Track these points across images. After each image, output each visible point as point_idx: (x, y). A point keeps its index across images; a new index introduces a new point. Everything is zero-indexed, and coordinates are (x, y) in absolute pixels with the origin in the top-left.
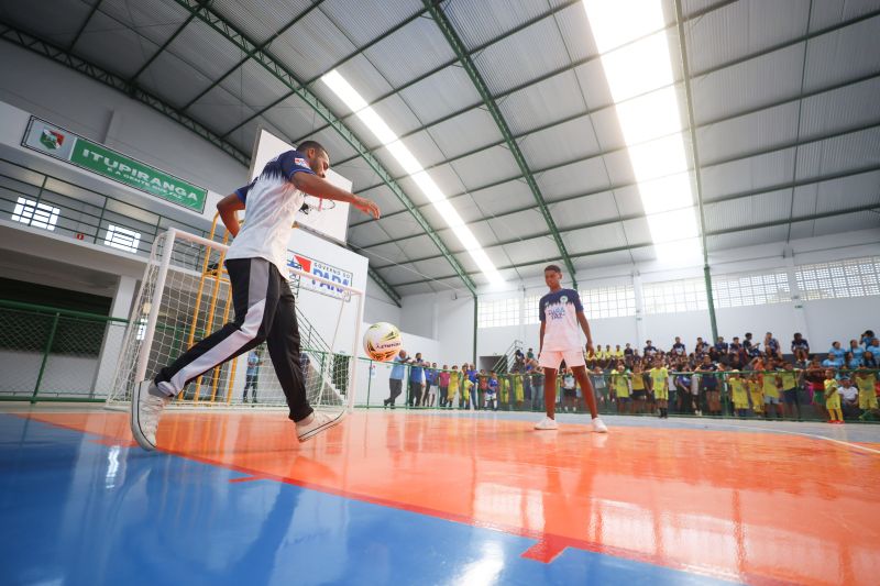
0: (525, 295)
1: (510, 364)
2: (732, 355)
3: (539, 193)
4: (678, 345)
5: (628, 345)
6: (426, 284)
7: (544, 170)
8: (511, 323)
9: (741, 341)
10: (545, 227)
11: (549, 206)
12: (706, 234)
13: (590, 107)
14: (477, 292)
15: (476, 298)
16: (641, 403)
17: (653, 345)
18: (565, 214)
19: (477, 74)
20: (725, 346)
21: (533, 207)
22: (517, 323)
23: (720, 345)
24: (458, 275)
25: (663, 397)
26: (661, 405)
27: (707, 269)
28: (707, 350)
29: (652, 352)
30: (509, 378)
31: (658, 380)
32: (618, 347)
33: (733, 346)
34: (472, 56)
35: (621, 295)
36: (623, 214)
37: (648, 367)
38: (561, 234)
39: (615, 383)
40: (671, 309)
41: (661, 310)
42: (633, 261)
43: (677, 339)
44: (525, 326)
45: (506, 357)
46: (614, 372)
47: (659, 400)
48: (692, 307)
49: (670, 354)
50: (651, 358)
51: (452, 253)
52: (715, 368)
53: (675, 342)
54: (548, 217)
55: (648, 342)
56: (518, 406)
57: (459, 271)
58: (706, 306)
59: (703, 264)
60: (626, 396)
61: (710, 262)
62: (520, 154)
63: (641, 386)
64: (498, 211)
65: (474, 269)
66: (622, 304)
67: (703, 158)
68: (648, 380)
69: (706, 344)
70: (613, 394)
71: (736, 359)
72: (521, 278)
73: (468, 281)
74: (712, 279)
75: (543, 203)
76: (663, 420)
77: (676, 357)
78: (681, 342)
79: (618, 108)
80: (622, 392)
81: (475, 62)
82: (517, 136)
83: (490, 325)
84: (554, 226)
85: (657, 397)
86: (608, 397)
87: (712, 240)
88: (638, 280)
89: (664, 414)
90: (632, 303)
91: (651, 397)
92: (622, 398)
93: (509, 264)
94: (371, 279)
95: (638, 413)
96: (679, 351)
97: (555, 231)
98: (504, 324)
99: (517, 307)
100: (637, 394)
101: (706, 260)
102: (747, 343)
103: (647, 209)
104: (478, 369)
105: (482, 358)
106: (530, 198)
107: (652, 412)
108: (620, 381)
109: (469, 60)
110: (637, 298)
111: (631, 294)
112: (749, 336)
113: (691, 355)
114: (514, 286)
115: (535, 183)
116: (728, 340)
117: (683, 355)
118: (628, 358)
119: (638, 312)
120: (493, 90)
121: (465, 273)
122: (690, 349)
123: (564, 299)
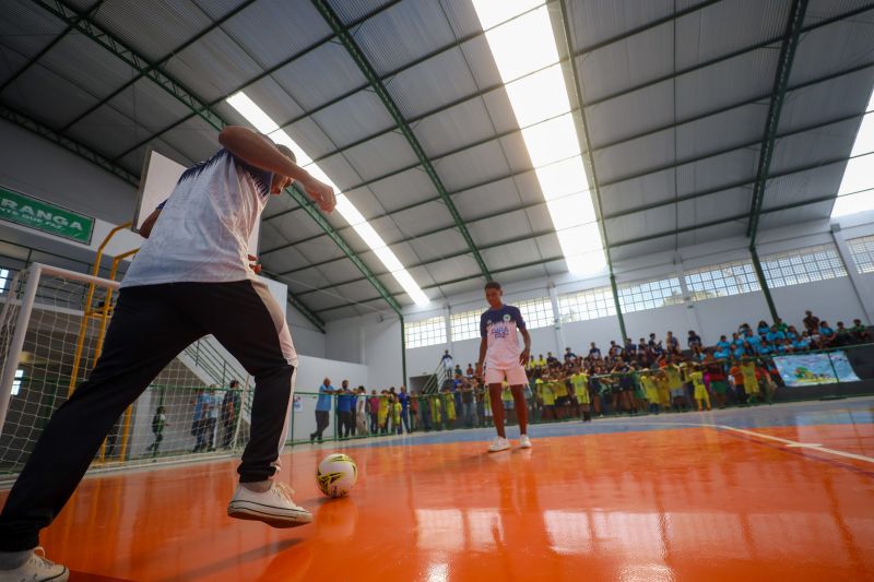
0: (450, 313)
1: (440, 383)
2: (641, 355)
3: (457, 214)
4: (594, 350)
5: (549, 354)
6: (352, 309)
7: (460, 191)
8: (438, 342)
9: (647, 342)
10: (464, 245)
11: (467, 225)
12: (609, 246)
13: (499, 131)
14: (403, 312)
15: (402, 319)
16: (563, 409)
17: (572, 352)
18: (484, 232)
19: (390, 99)
20: (634, 347)
21: (452, 227)
22: (444, 341)
23: (629, 346)
24: (382, 297)
25: (584, 401)
26: (584, 409)
27: (613, 278)
28: (619, 352)
29: (572, 358)
30: (440, 397)
31: (579, 385)
32: (541, 356)
33: (641, 347)
34: (384, 82)
35: (540, 306)
36: (535, 229)
37: (570, 373)
38: (480, 252)
39: (541, 392)
40: (585, 317)
41: (577, 318)
42: (548, 274)
43: (593, 344)
44: (453, 344)
45: (435, 375)
46: (538, 381)
47: (582, 404)
48: (603, 314)
49: (588, 359)
50: (571, 364)
51: (377, 275)
52: (628, 369)
53: (590, 348)
54: (467, 236)
55: (568, 349)
57: (384, 293)
58: (613, 312)
59: (609, 273)
60: (552, 403)
61: (614, 272)
62: (437, 177)
63: (564, 393)
64: (418, 232)
65: (399, 290)
66: (541, 315)
67: (602, 177)
68: (570, 386)
70: (540, 402)
71: (645, 359)
72: (444, 296)
73: (394, 305)
74: (618, 286)
75: (461, 223)
77: (592, 361)
78: (597, 346)
79: (524, 133)
80: (549, 400)
81: (387, 87)
82: (433, 159)
83: (418, 345)
84: (473, 245)
85: (580, 402)
86: (536, 405)
87: (615, 252)
88: (555, 291)
89: (587, 418)
90: (550, 314)
91: (574, 401)
92: (548, 406)
93: (433, 283)
94: (293, 308)
96: (595, 355)
97: (475, 249)
98: (431, 343)
99: (443, 325)
100: (560, 401)
101: (611, 270)
102: (651, 343)
103: (557, 225)
104: (409, 391)
105: (413, 379)
106: (449, 219)
108: (545, 389)
109: (381, 85)
110: (555, 309)
111: (548, 305)
112: (652, 336)
113: (606, 358)
114: (440, 305)
115: (452, 204)
116: (635, 342)
117: (599, 359)
118: (551, 367)
119: (556, 321)
120: (407, 115)
121: (390, 295)
123: (507, 318)
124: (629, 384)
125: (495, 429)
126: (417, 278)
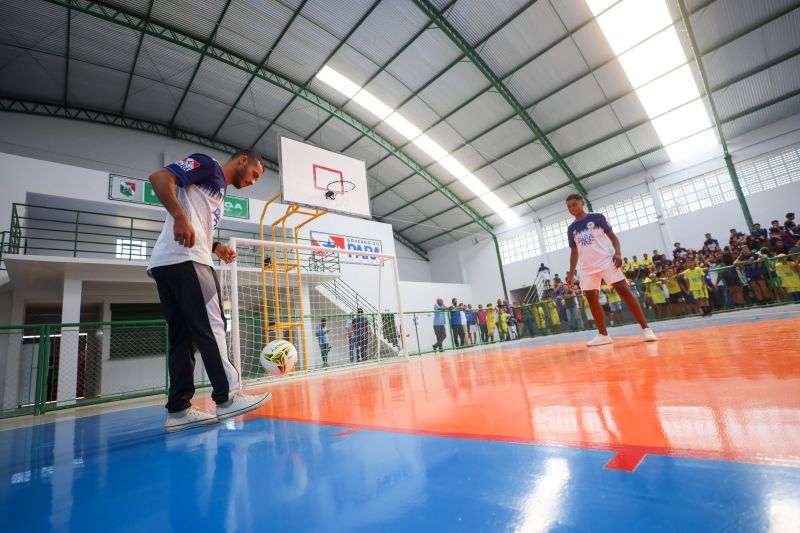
0: (541, 227)
1: (540, 293)
2: (774, 240)
3: (536, 126)
4: (710, 241)
5: (655, 251)
6: (447, 235)
7: (536, 102)
8: (533, 255)
9: (782, 224)
10: (548, 157)
11: (548, 136)
12: (720, 122)
13: (570, 27)
14: (495, 232)
15: (495, 238)
16: (680, 305)
17: (682, 246)
18: (565, 139)
19: (453, 30)
20: (764, 232)
21: (532, 141)
22: (539, 253)
23: (758, 232)
24: (474, 221)
25: (703, 296)
26: (702, 304)
27: (728, 158)
28: (743, 240)
29: (683, 254)
30: (542, 305)
31: (694, 280)
32: (646, 256)
33: (773, 230)
34: (445, 15)
35: (639, 205)
36: (625, 124)
37: (681, 269)
38: (565, 160)
39: (649, 291)
40: (695, 207)
41: (685, 210)
42: (645, 169)
43: (708, 235)
44: (547, 254)
45: (534, 287)
46: (647, 280)
47: (699, 299)
48: (719, 201)
49: (703, 252)
50: (682, 259)
51: (464, 202)
52: (757, 257)
53: (705, 239)
54: (550, 147)
55: (675, 245)
56: (556, 330)
57: (475, 217)
58: (733, 196)
59: (723, 153)
60: (663, 301)
61: (730, 150)
62: (510, 94)
63: (677, 289)
64: (499, 152)
65: (488, 212)
66: (641, 213)
67: (702, 44)
68: (683, 282)
69: (741, 234)
70: (649, 302)
71: (780, 244)
72: (534, 210)
73: (485, 225)
74: (736, 167)
75: (541, 135)
76: (708, 318)
78: (713, 237)
79: (600, 21)
80: (659, 297)
81: (449, 20)
82: (503, 78)
83: (514, 260)
84: (557, 154)
85: (696, 297)
86: (645, 306)
87: (727, 128)
88: (654, 186)
89: (707, 312)
90: (651, 210)
91: (690, 298)
92: (658, 304)
93: (521, 200)
94: (398, 242)
95: (678, 315)
96: (712, 247)
97: (559, 159)
98: (526, 256)
99: (536, 238)
100: (673, 298)
101: (725, 149)
102: (789, 224)
103: (650, 113)
104: (511, 302)
105: (512, 292)
106: (528, 133)
107: (694, 312)
108: (654, 288)
109: (442, 19)
110: (657, 204)
111: (649, 201)
112: (790, 216)
113: (726, 248)
114: (530, 219)
115: (529, 118)
116: (766, 225)
117: (717, 251)
118: (658, 265)
119: (659, 217)
120: (471, 41)
121: (480, 218)
122: (724, 242)
123: (591, 225)
124: (760, 273)
125: (597, 331)
126: (503, 198)
